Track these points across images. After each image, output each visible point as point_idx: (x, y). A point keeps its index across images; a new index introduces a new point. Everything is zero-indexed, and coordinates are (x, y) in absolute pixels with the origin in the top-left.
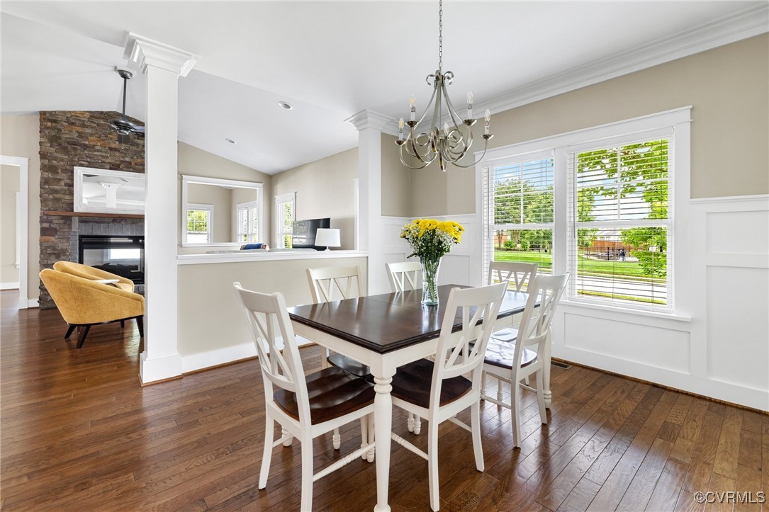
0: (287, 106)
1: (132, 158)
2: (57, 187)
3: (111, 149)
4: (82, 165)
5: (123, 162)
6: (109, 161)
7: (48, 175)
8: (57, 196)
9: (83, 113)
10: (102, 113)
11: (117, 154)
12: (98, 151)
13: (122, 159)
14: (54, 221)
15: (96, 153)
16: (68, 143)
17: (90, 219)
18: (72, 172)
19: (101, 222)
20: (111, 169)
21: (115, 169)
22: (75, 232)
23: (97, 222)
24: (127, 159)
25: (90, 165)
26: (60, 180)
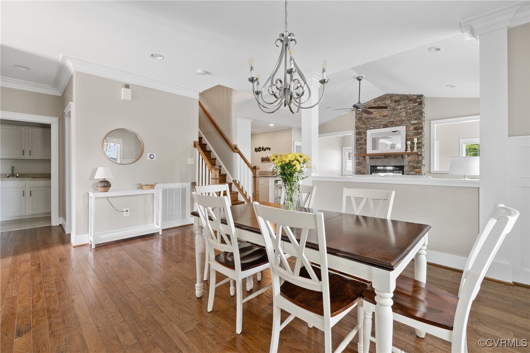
0: (438, 49)
1: (394, 118)
2: (361, 142)
3: (384, 116)
4: (371, 129)
5: (389, 122)
6: (383, 123)
7: (359, 137)
8: (362, 146)
9: (371, 101)
10: (379, 97)
11: (387, 118)
12: (378, 119)
13: (389, 120)
14: (361, 159)
15: (377, 121)
16: (365, 119)
17: (374, 157)
18: (366, 133)
19: (379, 158)
20: (384, 127)
21: (387, 127)
22: (368, 164)
23: (377, 158)
24: (392, 120)
25: (375, 128)
26: (362, 138)
